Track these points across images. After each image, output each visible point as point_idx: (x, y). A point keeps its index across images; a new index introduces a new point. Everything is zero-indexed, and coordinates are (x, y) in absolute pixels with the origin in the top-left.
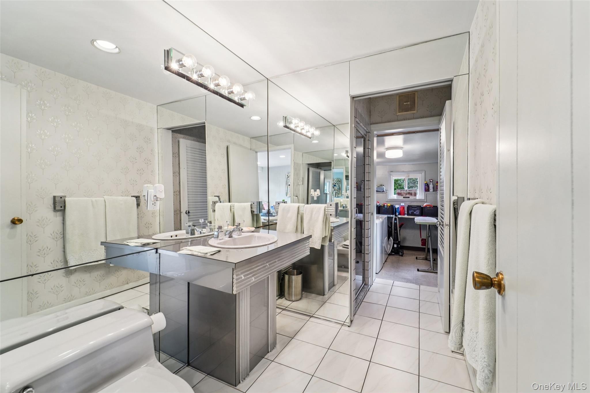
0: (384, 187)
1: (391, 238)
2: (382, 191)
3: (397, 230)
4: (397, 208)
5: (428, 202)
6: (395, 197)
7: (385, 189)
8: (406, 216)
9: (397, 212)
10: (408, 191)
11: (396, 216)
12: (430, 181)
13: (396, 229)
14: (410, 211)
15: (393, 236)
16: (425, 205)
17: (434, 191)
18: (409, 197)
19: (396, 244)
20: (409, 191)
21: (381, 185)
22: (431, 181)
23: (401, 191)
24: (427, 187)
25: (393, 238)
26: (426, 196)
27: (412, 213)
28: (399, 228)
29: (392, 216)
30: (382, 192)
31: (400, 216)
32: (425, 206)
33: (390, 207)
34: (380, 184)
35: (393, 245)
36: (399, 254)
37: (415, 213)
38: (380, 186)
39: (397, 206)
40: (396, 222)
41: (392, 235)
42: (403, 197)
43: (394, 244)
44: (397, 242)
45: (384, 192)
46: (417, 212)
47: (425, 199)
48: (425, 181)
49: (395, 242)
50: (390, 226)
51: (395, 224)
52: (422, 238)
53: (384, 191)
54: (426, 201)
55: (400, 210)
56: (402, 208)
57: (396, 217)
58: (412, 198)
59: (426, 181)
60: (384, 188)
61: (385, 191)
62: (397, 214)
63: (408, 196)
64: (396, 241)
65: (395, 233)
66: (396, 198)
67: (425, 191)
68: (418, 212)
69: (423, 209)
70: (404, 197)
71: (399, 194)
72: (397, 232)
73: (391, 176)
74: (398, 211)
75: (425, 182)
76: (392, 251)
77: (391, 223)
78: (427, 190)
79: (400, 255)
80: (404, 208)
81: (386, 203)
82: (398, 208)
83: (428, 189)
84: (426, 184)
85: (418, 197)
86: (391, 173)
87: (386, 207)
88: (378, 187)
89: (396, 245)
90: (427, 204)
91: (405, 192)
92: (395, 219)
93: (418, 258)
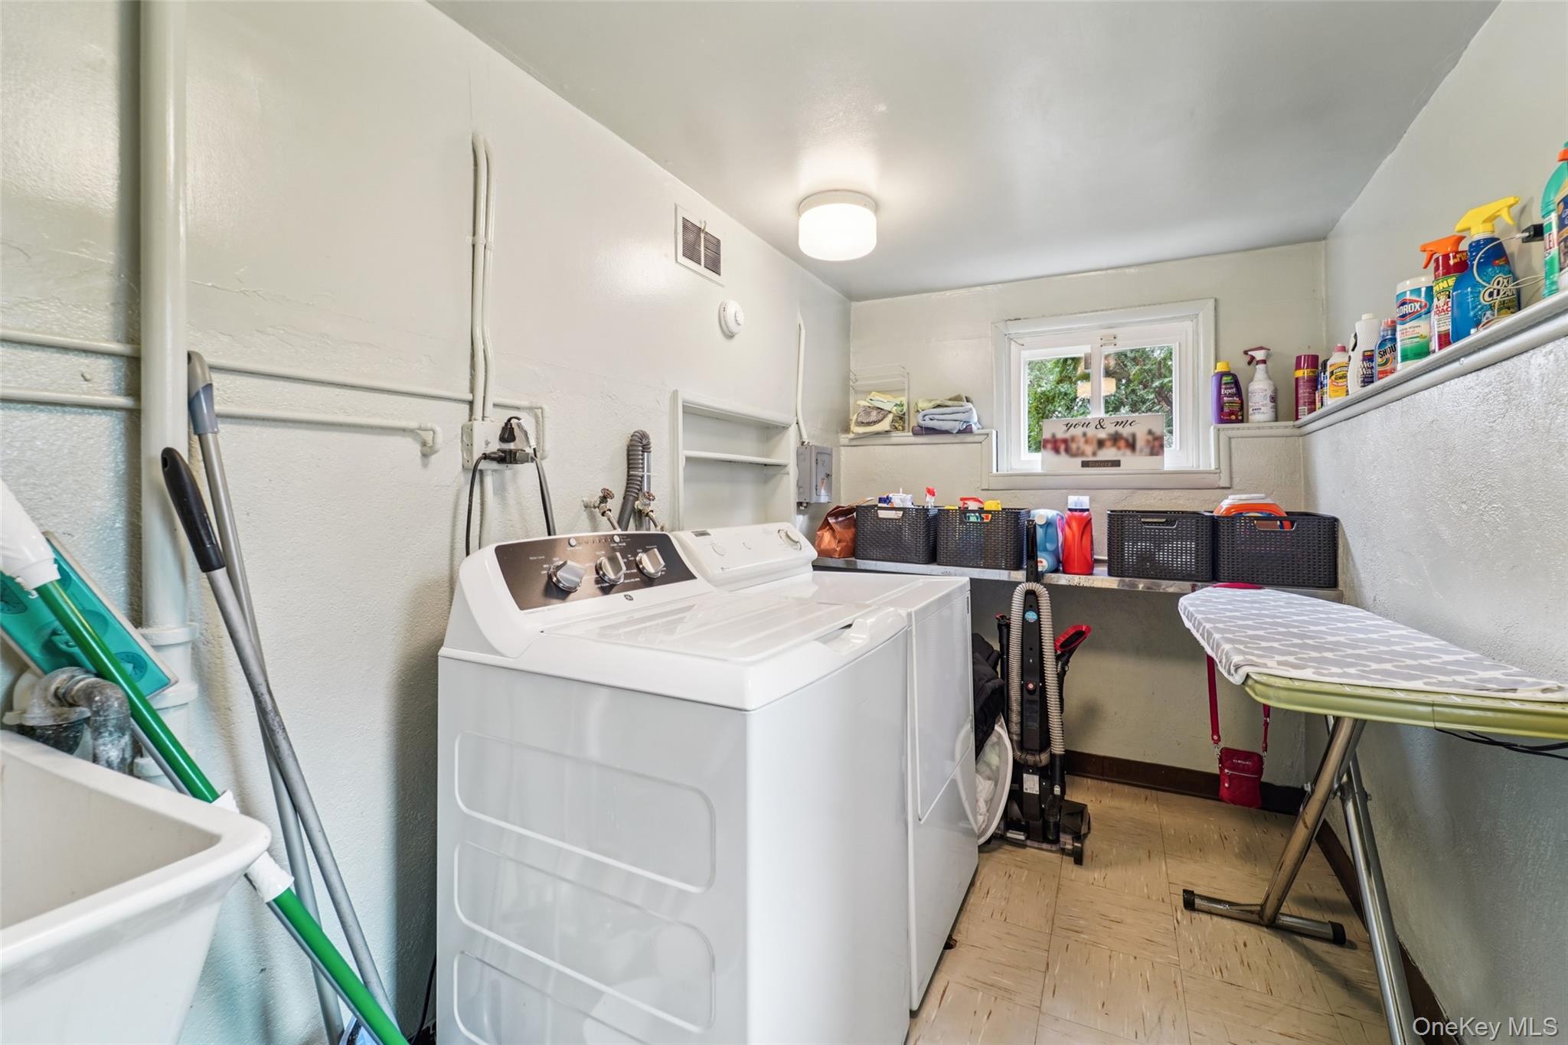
0: (970, 405)
1: (997, 727)
2: (960, 432)
3: (1042, 678)
4: (1040, 521)
5: (1236, 486)
6: (1035, 462)
7: (975, 419)
8: (1101, 579)
9: (1045, 550)
10: (1111, 429)
11: (1035, 576)
12: (1253, 358)
13: (1033, 668)
14: (1128, 546)
15: (1015, 718)
16: (1226, 504)
17: (1276, 419)
18: (1116, 464)
19: (1036, 769)
20: (1119, 429)
21: (958, 398)
22: (1259, 355)
23: (1068, 426)
24: (1231, 395)
25: (1015, 728)
26: (1226, 452)
27: (1145, 558)
28: (1058, 658)
29: (1001, 575)
30: (961, 437)
31: (1063, 579)
32: (1228, 510)
33: (1001, 523)
34: (953, 395)
35: (1017, 779)
36: (1056, 841)
37: (1161, 556)
38: (950, 403)
39: (1041, 515)
40: (1031, 616)
41: (1009, 708)
42: (1079, 461)
43: (1019, 769)
44: (1044, 758)
45: (969, 438)
46: (1178, 553)
47: (1218, 471)
48: (1217, 360)
49: (1030, 759)
50: (997, 647)
51: (1031, 632)
52: (1222, 745)
53: (967, 430)
54: (1224, 482)
55: (1065, 539)
56: (1074, 525)
57: (1033, 586)
58: (1134, 463)
59: (1222, 355)
60: (971, 409)
61: (974, 428)
62: (1044, 563)
63: (1108, 453)
64: (1032, 751)
65: (1031, 692)
66: (1038, 468)
67: (1221, 421)
68: (1184, 552)
69: (1224, 530)
70: (1085, 464)
71: (1057, 445)
72: (1043, 690)
73: (1013, 345)
74: (1049, 546)
75: (1221, 367)
76: (1008, 821)
77: (1004, 627)
78: (1232, 413)
79: (1063, 851)
80: (1086, 525)
81: (981, 495)
82: (1049, 524)
83: (1236, 407)
84: (1225, 379)
85: (1173, 459)
86: (1014, 329)
87: (973, 519)
88: (939, 406)
89: (1036, 778)
90: (1244, 496)
91: (1091, 431)
92: (1031, 601)
93: (1198, 901)
